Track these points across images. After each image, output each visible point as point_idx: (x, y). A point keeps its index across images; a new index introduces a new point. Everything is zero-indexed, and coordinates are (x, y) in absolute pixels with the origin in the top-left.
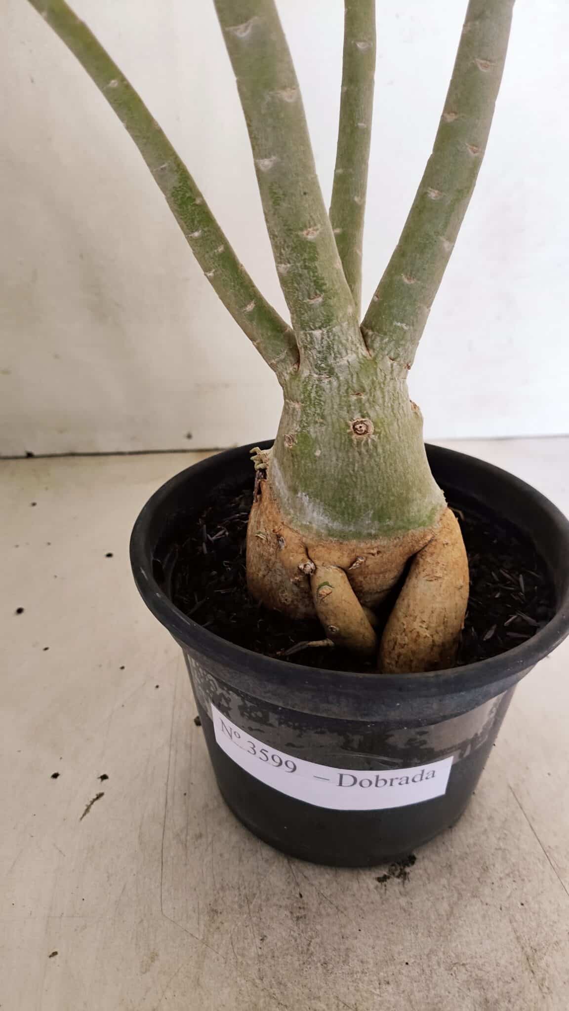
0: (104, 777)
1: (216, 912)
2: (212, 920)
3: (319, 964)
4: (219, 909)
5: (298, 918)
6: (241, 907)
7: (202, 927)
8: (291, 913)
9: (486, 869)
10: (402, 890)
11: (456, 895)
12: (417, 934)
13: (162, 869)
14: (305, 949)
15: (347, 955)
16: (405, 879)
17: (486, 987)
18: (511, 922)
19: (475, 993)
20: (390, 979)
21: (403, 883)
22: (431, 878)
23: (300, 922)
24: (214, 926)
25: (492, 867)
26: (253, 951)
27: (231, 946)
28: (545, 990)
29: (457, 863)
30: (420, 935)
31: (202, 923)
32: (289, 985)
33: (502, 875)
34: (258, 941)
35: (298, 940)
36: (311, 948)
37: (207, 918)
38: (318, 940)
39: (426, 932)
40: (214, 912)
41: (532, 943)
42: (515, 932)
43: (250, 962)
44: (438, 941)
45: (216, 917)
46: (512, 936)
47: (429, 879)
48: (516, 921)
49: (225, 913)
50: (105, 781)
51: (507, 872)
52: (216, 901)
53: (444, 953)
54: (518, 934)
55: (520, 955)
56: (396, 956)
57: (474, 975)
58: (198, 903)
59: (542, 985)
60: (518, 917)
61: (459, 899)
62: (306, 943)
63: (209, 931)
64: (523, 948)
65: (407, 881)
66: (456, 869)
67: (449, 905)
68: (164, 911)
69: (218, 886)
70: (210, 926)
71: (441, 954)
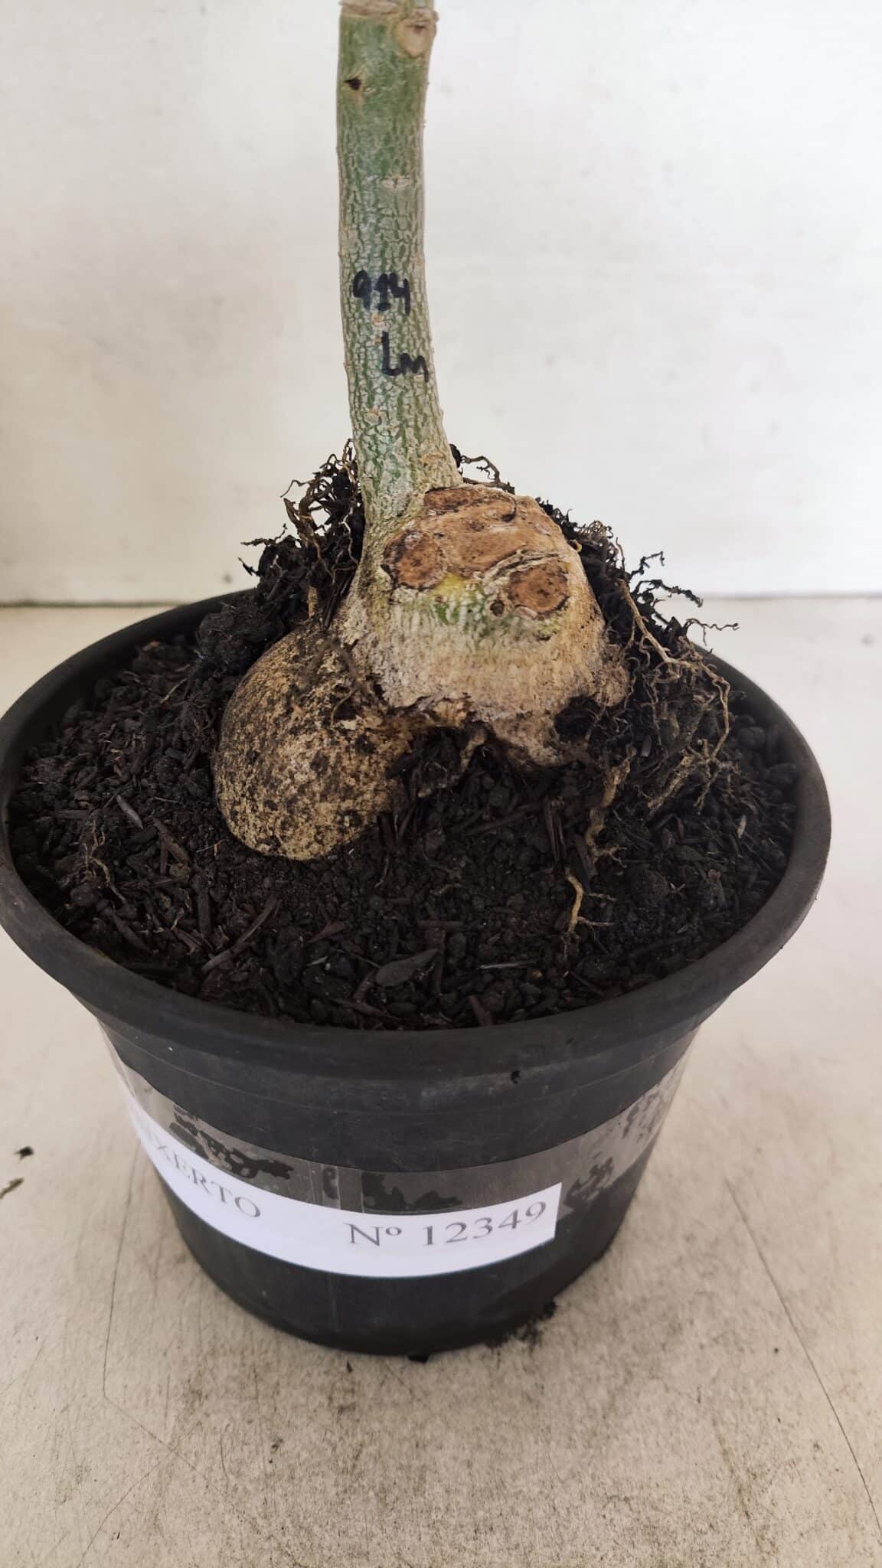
0: (26, 1152)
1: (199, 1394)
2: (190, 1409)
3: (371, 1494)
4: (206, 1388)
5: (342, 1410)
6: (243, 1386)
7: (172, 1421)
8: (330, 1399)
9: (675, 1329)
10: (527, 1361)
11: (622, 1373)
12: (548, 1442)
13: (111, 1316)
14: (350, 1464)
15: (422, 1478)
16: (534, 1343)
17: (662, 1540)
18: (714, 1424)
19: (644, 1551)
20: (496, 1522)
21: (531, 1350)
22: (580, 1343)
23: (344, 1417)
24: (193, 1419)
25: (688, 1325)
26: (258, 1467)
27: (219, 1457)
28: (767, 1547)
29: (627, 1317)
30: (553, 1444)
31: (172, 1414)
32: (316, 1529)
33: (705, 1341)
34: (267, 1447)
35: (338, 1450)
36: (360, 1465)
37: (181, 1406)
38: (372, 1449)
39: (564, 1440)
40: (195, 1395)
41: (749, 1464)
42: (721, 1441)
43: (250, 1487)
44: (583, 1456)
45: (197, 1404)
46: (716, 1449)
47: (575, 1344)
48: (723, 1423)
49: (213, 1398)
50: (27, 1158)
51: (714, 1334)
52: (200, 1374)
53: (593, 1477)
54: (726, 1446)
55: (725, 1485)
56: (509, 1481)
57: (643, 1517)
58: (169, 1378)
59: (763, 1539)
60: (728, 1414)
61: (626, 1382)
62: (351, 1453)
63: (182, 1428)
64: (732, 1471)
65: (537, 1347)
66: (624, 1326)
67: (609, 1392)
68: (107, 1392)
69: (206, 1348)
70: (186, 1419)
71: (587, 1481)
